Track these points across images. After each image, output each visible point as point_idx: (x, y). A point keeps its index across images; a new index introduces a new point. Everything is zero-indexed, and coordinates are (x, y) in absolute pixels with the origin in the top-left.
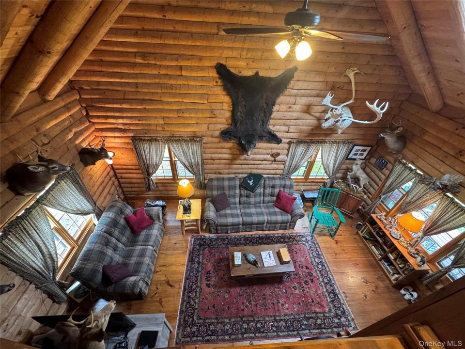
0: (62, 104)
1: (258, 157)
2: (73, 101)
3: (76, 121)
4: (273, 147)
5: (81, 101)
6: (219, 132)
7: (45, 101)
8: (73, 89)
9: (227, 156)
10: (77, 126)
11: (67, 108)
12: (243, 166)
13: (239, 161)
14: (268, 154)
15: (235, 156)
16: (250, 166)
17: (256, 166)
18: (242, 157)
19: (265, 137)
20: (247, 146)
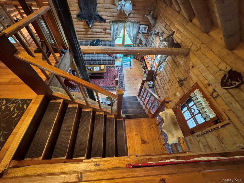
1: (97, 30)
4: (103, 25)
9: (83, 30)
12: (92, 35)
13: (89, 33)
14: (102, 29)
15: (87, 30)
16: (95, 36)
17: (98, 36)
18: (90, 30)
19: (97, 18)
20: (89, 22)
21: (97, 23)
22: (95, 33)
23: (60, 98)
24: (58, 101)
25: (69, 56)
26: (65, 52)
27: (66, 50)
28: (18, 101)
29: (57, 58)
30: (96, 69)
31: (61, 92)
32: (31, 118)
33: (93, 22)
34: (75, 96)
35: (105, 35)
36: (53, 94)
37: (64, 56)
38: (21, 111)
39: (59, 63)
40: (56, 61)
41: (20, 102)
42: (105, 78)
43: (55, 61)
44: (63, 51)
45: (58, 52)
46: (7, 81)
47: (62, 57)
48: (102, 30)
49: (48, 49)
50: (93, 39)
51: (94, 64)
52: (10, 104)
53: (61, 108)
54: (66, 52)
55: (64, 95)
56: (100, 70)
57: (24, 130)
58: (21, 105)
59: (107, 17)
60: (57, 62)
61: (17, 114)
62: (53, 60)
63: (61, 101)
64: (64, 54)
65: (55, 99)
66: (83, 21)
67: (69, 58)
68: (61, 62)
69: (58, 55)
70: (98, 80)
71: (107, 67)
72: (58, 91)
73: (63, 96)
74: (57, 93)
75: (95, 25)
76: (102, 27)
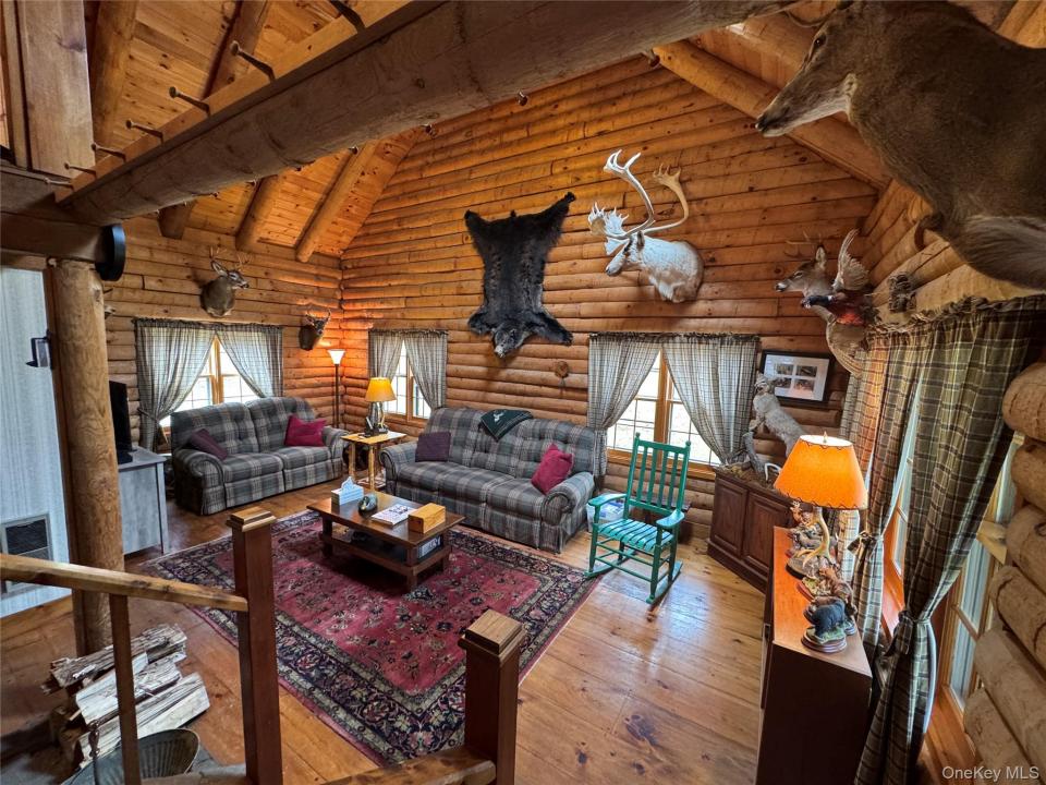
1: (531, 374)
4: (558, 353)
6: (467, 320)
9: (480, 370)
13: (499, 385)
14: (550, 370)
16: (520, 398)
17: (532, 398)
18: (504, 374)
19: (538, 325)
21: (534, 345)
22: (521, 387)
30: (394, 514)
35: (561, 397)
42: (410, 596)
48: (551, 376)
59: (577, 320)
75: (526, 352)
76: (555, 360)
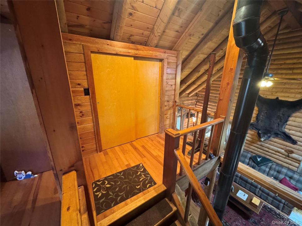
0: (191, 98)
2: (194, 99)
3: (192, 104)
4: (287, 145)
5: (197, 99)
7: (188, 96)
8: (196, 96)
10: (192, 106)
11: (192, 100)
12: (259, 149)
13: (256, 145)
15: (254, 141)
18: (259, 143)
19: (280, 135)
20: (262, 135)
21: (275, 139)
22: (267, 149)
23: (175, 205)
24: (171, 205)
25: (214, 164)
26: (212, 158)
27: (215, 156)
28: (148, 177)
29: (202, 159)
30: (242, 195)
31: (181, 199)
32: (143, 202)
33: (269, 137)
34: (191, 217)
35: (285, 158)
36: (173, 195)
37: (209, 161)
38: (144, 188)
39: (200, 165)
40: (199, 162)
41: (149, 178)
42: (251, 221)
43: (197, 161)
44: (211, 156)
45: (206, 154)
46: (155, 154)
47: (206, 161)
48: (282, 151)
49: (199, 146)
50: (258, 153)
51: (242, 185)
52: (143, 174)
53: (168, 217)
54: (214, 158)
55: (182, 205)
56: (248, 202)
57: (131, 208)
58: (147, 182)
60: (198, 164)
61: (140, 187)
62: (196, 159)
63: (174, 209)
64: (210, 159)
65: (170, 201)
66: (254, 131)
67: (213, 165)
68: (202, 166)
69: (204, 156)
70: (236, 214)
71: (265, 207)
72: (180, 194)
73: (179, 205)
74: (178, 196)
75: (272, 140)
76: (285, 147)
